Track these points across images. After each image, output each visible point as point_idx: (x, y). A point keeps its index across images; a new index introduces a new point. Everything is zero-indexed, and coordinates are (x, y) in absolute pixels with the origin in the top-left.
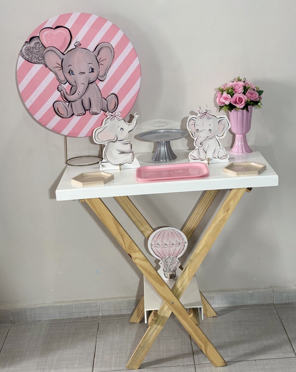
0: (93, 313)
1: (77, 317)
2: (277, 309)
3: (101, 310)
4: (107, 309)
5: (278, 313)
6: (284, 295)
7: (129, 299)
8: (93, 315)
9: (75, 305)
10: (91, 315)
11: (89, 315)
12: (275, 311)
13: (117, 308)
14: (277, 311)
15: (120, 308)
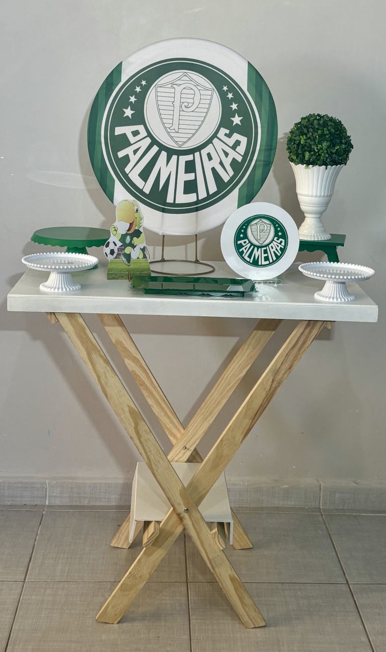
0: (35, 499)
1: (9, 503)
2: (324, 517)
3: (49, 496)
4: (59, 495)
5: (324, 521)
6: (337, 495)
7: (94, 482)
8: (36, 503)
9: (9, 483)
10: (32, 503)
11: (28, 503)
12: (320, 519)
13: (75, 495)
14: (323, 519)
15: (79, 495)
